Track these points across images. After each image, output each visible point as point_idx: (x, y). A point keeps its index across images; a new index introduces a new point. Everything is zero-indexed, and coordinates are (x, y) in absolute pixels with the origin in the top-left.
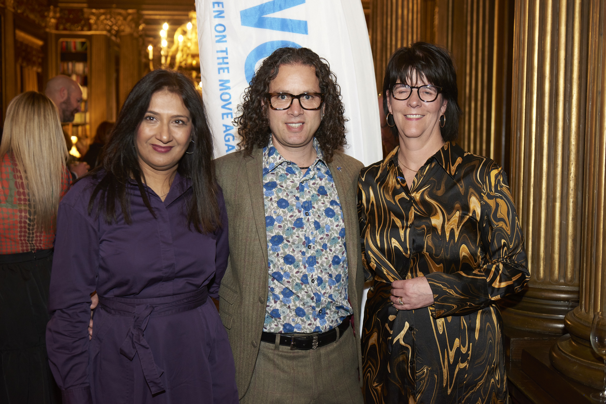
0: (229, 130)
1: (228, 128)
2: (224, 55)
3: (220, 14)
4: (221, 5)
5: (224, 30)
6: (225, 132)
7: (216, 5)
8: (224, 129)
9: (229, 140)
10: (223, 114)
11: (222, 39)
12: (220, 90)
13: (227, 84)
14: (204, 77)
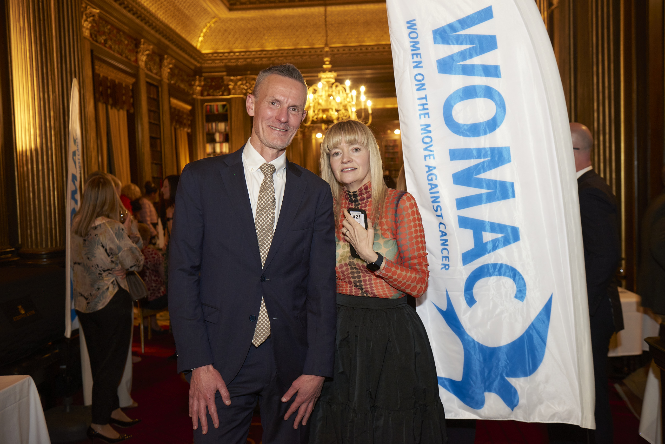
0: (432, 170)
1: (430, 168)
2: (424, 101)
3: (418, 65)
4: (419, 56)
5: (423, 79)
6: (427, 172)
7: (415, 56)
8: (427, 169)
9: (432, 180)
10: (425, 156)
11: (421, 87)
12: (422, 134)
13: (428, 129)
14: (404, 123)
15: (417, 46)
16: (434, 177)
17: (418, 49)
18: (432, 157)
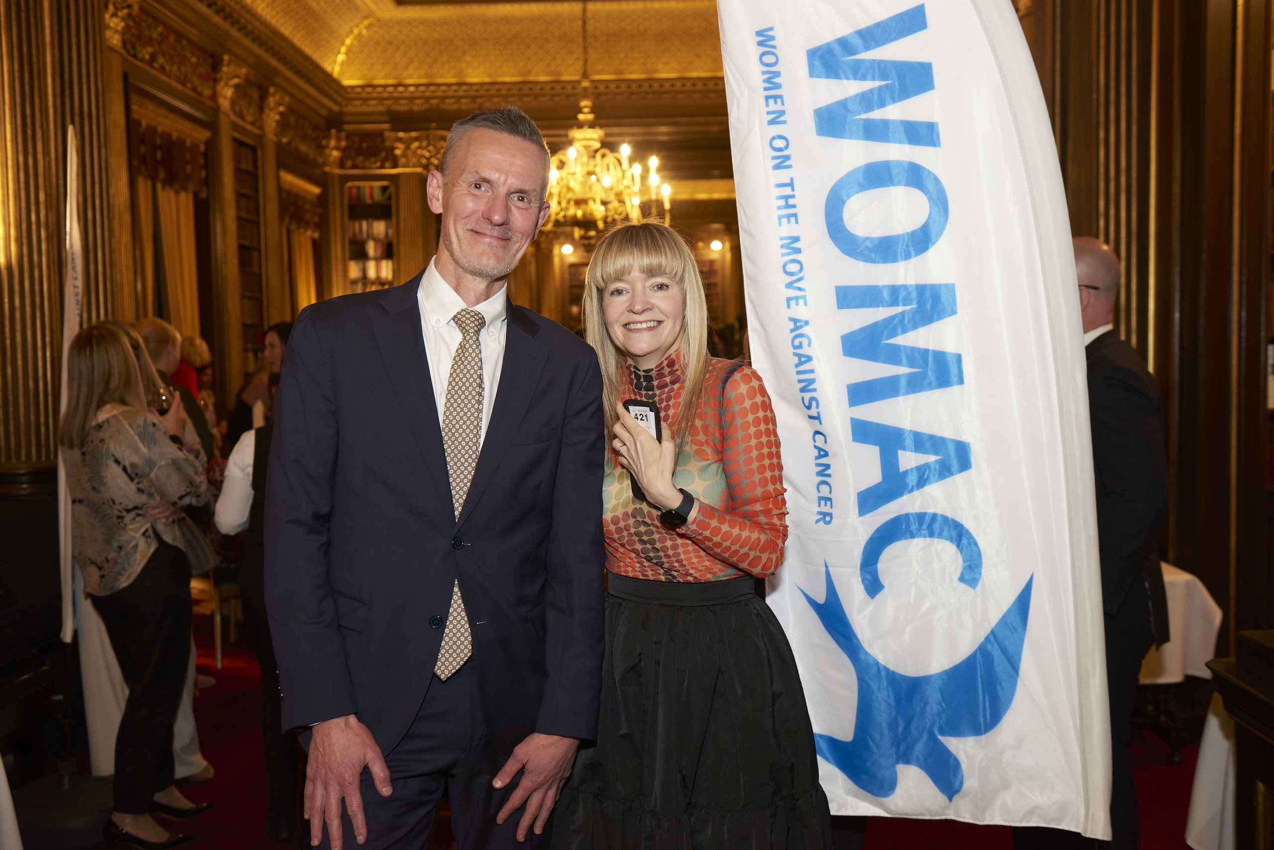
0: (800, 327)
1: (798, 324)
2: (787, 191)
3: (776, 119)
4: (779, 100)
5: (787, 147)
6: (792, 331)
7: (771, 101)
8: (791, 325)
9: (800, 346)
10: (789, 300)
11: (782, 162)
12: (783, 255)
13: (796, 245)
14: (747, 232)
15: (776, 80)
16: (805, 341)
17: (778, 86)
18: (801, 302)
